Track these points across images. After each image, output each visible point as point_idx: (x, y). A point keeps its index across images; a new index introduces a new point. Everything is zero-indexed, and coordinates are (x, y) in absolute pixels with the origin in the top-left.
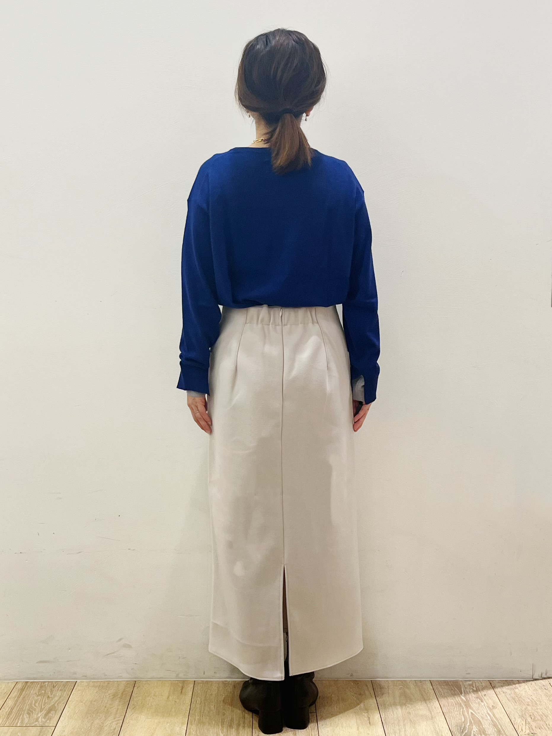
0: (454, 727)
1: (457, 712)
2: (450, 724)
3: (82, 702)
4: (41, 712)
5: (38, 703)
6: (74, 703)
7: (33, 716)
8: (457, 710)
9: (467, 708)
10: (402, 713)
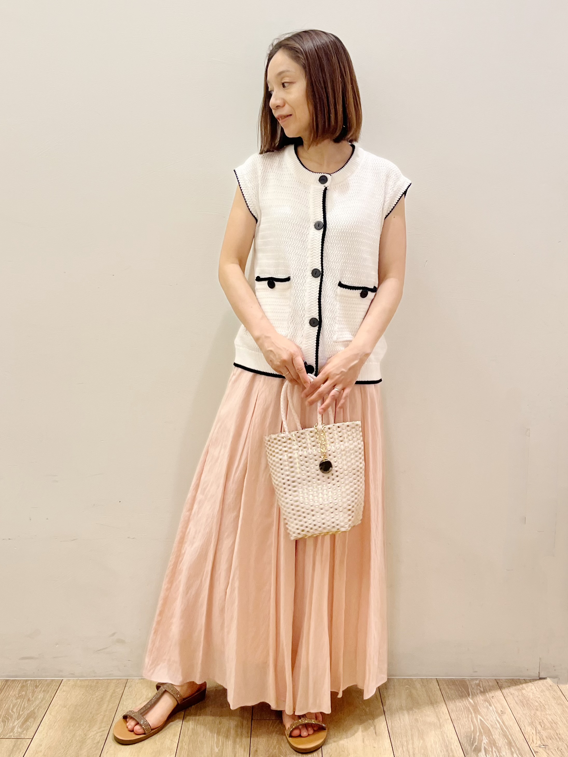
0: (463, 737)
1: (466, 718)
2: (459, 734)
3: (65, 707)
4: (18, 719)
5: (16, 708)
6: (56, 707)
7: (8, 724)
8: (465, 716)
9: (476, 714)
10: (409, 720)
